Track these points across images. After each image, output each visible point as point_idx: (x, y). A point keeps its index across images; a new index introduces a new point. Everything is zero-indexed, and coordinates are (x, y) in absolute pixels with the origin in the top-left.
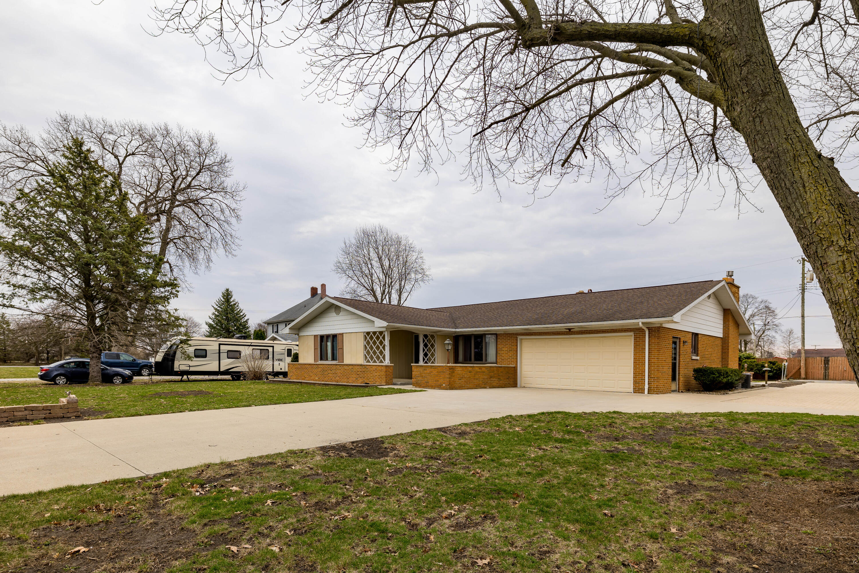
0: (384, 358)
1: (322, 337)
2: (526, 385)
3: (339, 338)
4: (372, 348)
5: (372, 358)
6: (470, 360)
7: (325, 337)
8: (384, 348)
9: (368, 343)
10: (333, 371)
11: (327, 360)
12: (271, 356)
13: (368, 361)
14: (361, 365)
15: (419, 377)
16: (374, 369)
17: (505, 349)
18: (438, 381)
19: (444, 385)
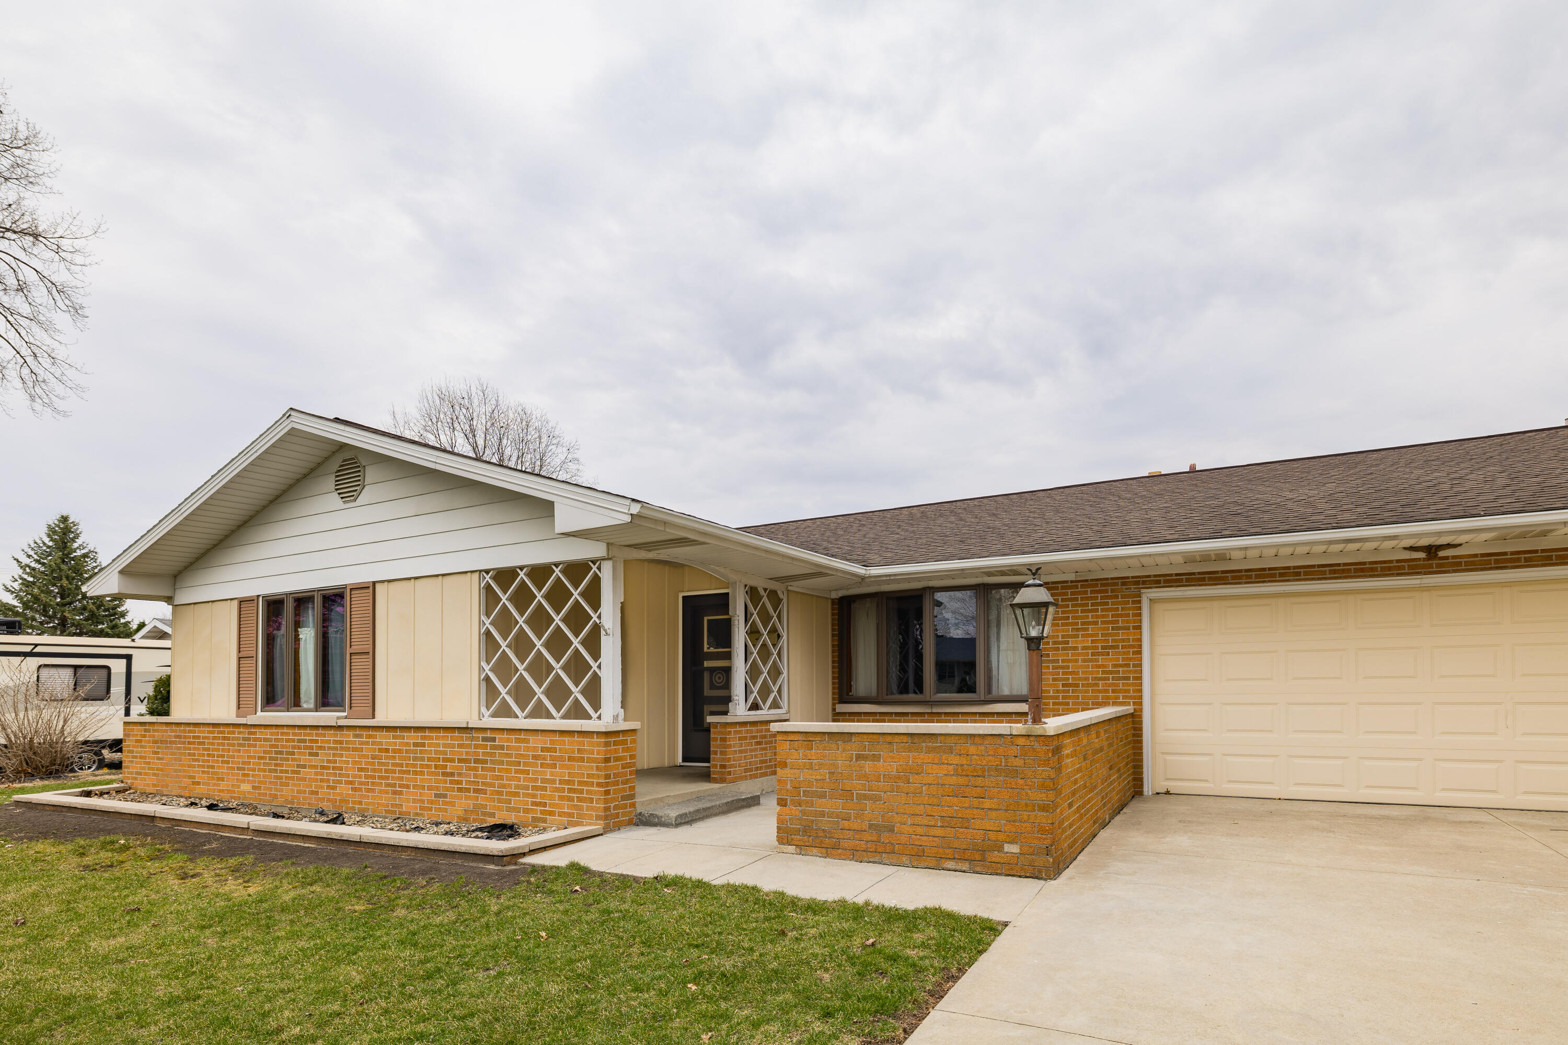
0: (593, 692)
1: (274, 605)
2: (1174, 786)
3: (356, 606)
4: (522, 646)
5: (522, 693)
6: (920, 688)
7: (289, 607)
8: (593, 643)
9: (505, 622)
10: (323, 757)
11: (296, 703)
12: (118, 688)
13: (504, 711)
14: (466, 729)
15: (823, 796)
16: (535, 749)
17: (1081, 642)
18: (965, 823)
19: (1014, 849)
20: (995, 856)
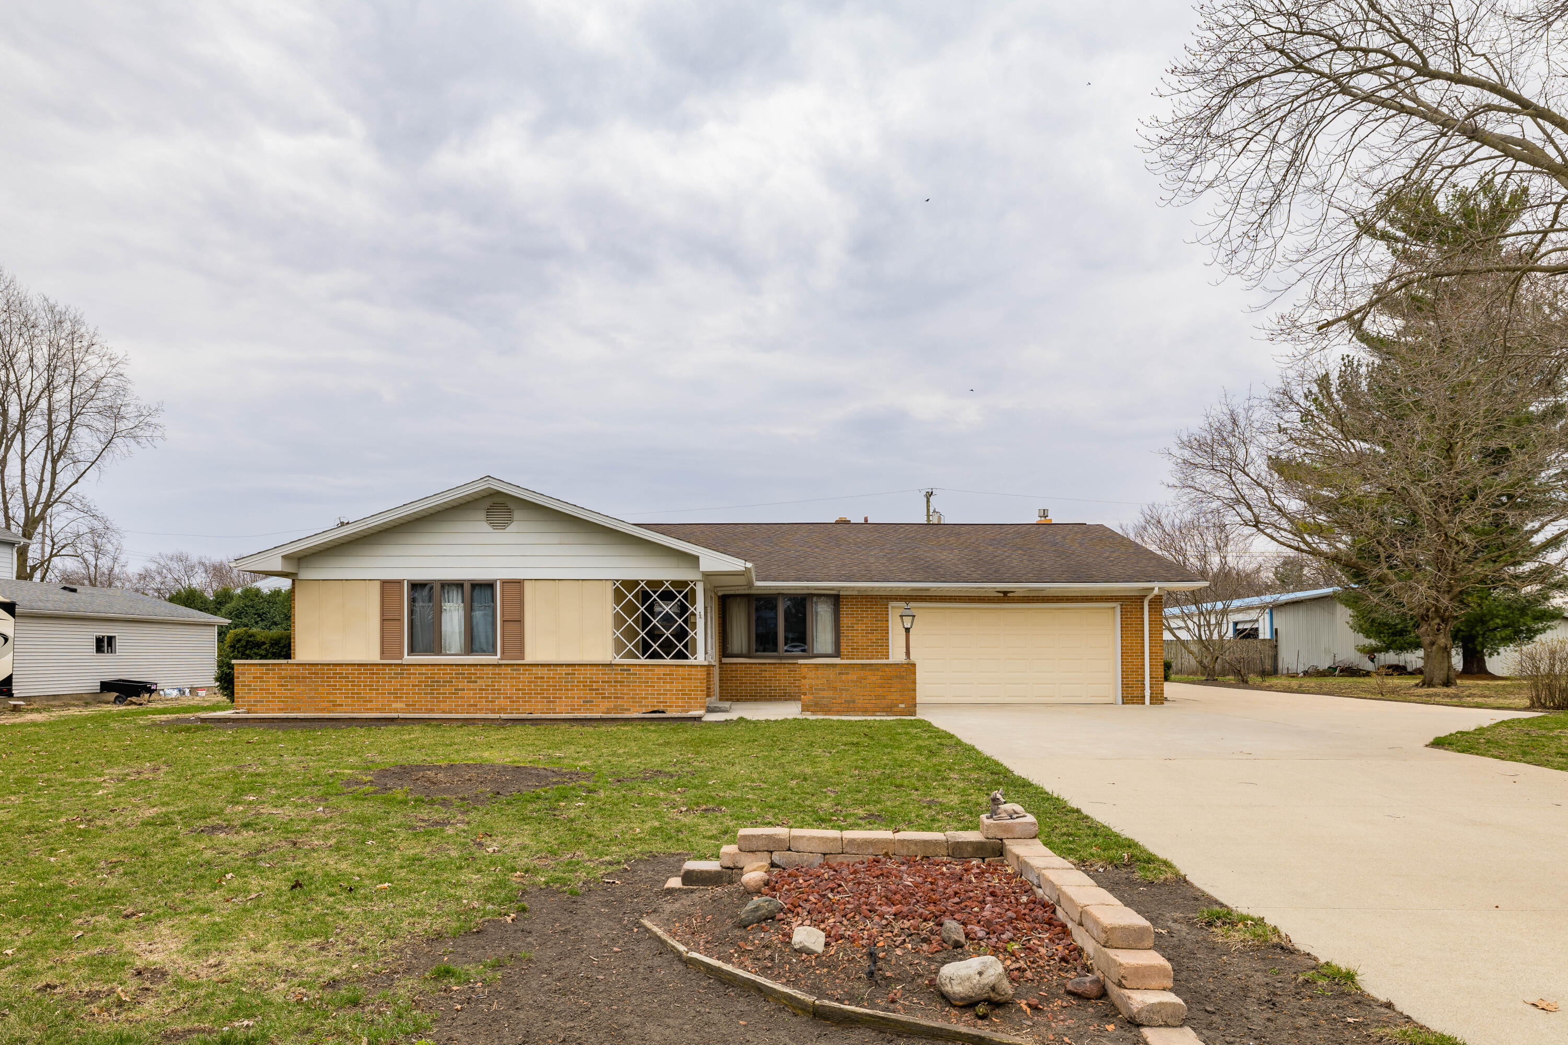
0: (691, 646)
1: (418, 586)
4: (643, 621)
5: (643, 647)
7: (434, 588)
8: (691, 622)
9: (630, 609)
10: (479, 683)
11: (442, 650)
13: (630, 656)
14: (610, 665)
15: (824, 690)
16: (659, 674)
17: (860, 627)
18: (884, 697)
19: (903, 706)
20: (895, 709)
